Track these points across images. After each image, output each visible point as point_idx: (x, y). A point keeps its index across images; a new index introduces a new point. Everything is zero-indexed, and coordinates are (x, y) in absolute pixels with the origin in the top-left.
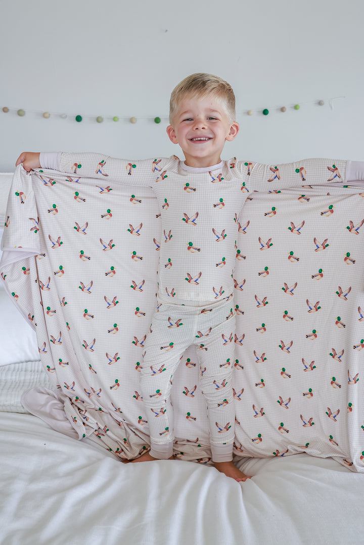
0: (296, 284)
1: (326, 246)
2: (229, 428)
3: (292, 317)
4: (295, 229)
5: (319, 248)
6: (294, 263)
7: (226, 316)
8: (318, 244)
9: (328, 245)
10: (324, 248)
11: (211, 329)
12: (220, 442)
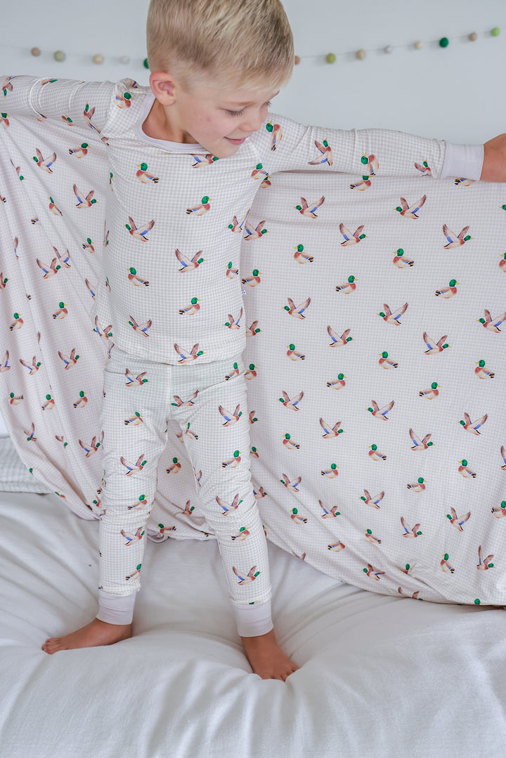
0: (406, 306)
1: (466, 239)
2: (256, 576)
3: (396, 362)
4: (408, 211)
5: (452, 242)
6: (404, 270)
7: (225, 375)
8: (450, 235)
9: (469, 237)
10: (462, 243)
11: (197, 392)
12: (244, 602)
